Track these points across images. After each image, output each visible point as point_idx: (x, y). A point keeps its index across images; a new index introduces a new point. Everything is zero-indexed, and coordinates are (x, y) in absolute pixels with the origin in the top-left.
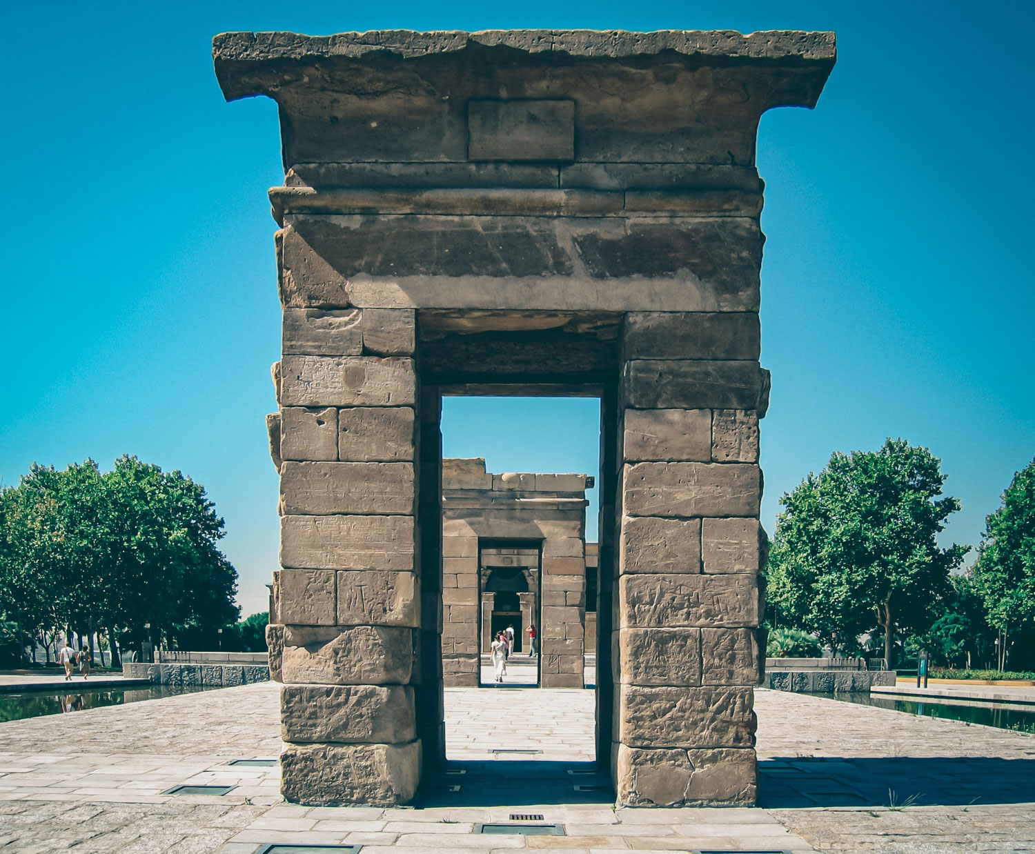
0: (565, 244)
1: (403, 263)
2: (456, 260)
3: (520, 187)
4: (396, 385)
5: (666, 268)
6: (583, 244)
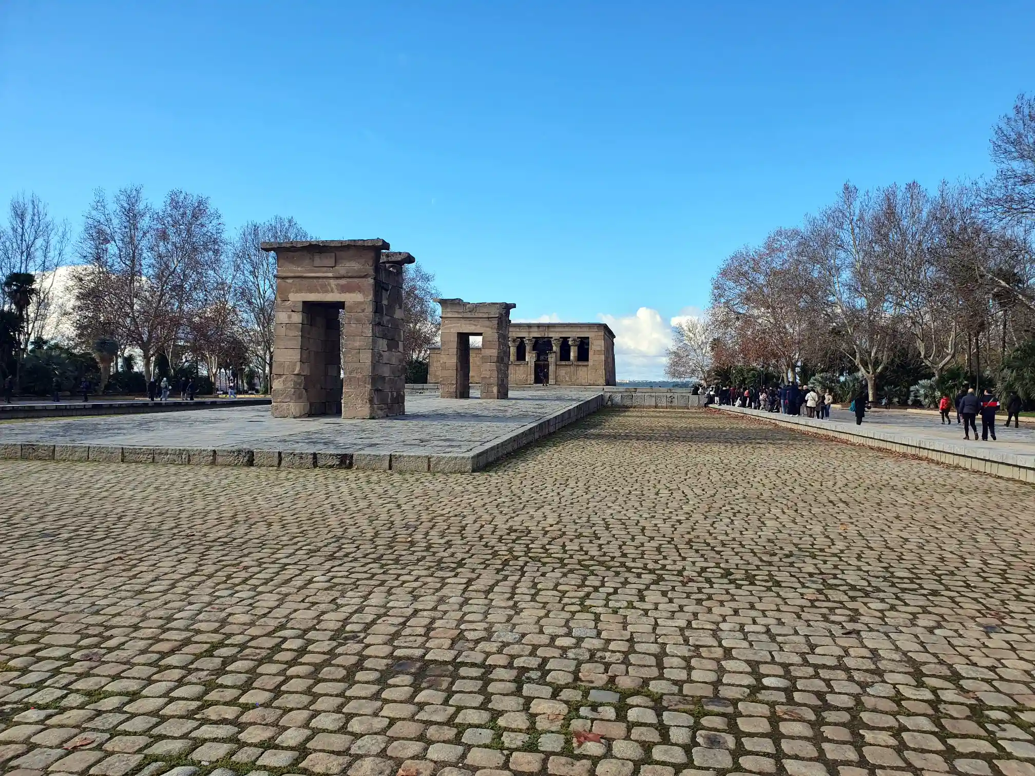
0: (333, 286)
1: (299, 291)
2: (311, 291)
3: (324, 273)
4: (297, 318)
5: (352, 292)
6: (337, 285)
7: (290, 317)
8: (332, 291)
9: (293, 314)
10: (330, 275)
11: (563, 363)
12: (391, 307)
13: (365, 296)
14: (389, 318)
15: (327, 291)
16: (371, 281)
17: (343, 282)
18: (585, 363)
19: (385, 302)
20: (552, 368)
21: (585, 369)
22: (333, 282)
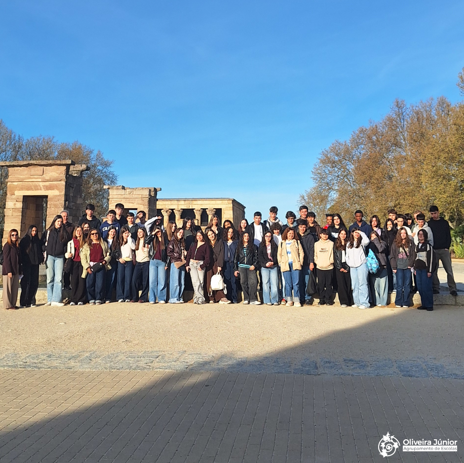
0: (41, 186)
1: (22, 189)
2: (28, 189)
3: (36, 179)
4: (20, 205)
5: (53, 189)
6: (44, 186)
7: (15, 204)
8: (41, 189)
9: (17, 202)
10: (40, 180)
12: (75, 197)
13: (60, 192)
14: (73, 203)
15: (38, 189)
16: (63, 183)
17: (47, 184)
19: (71, 195)
22: (41, 184)
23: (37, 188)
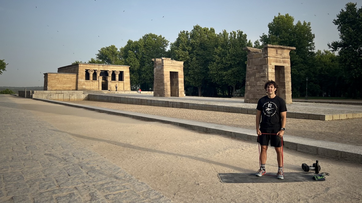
1: (274, 62)
2: (276, 62)
3: (279, 56)
4: (274, 71)
5: (286, 63)
6: (282, 61)
7: (272, 70)
8: (281, 63)
9: (273, 69)
10: (282, 57)
11: (114, 81)
13: (289, 65)
18: (123, 82)
20: (109, 84)
21: (122, 84)
22: (281, 59)
23: (280, 62)
